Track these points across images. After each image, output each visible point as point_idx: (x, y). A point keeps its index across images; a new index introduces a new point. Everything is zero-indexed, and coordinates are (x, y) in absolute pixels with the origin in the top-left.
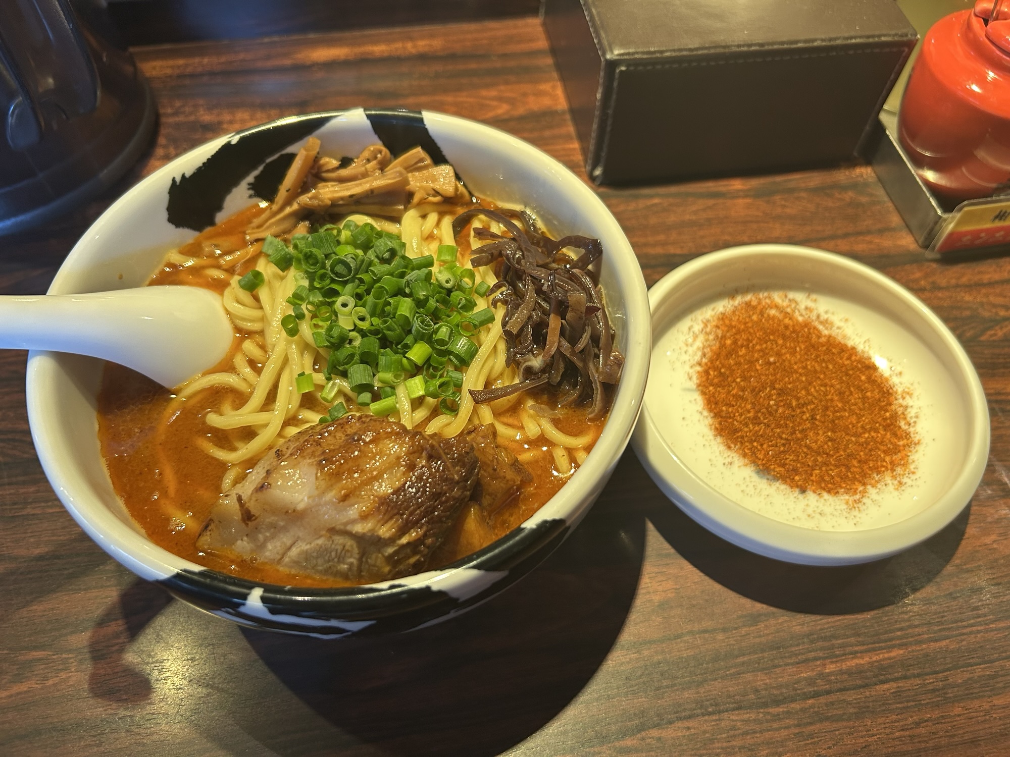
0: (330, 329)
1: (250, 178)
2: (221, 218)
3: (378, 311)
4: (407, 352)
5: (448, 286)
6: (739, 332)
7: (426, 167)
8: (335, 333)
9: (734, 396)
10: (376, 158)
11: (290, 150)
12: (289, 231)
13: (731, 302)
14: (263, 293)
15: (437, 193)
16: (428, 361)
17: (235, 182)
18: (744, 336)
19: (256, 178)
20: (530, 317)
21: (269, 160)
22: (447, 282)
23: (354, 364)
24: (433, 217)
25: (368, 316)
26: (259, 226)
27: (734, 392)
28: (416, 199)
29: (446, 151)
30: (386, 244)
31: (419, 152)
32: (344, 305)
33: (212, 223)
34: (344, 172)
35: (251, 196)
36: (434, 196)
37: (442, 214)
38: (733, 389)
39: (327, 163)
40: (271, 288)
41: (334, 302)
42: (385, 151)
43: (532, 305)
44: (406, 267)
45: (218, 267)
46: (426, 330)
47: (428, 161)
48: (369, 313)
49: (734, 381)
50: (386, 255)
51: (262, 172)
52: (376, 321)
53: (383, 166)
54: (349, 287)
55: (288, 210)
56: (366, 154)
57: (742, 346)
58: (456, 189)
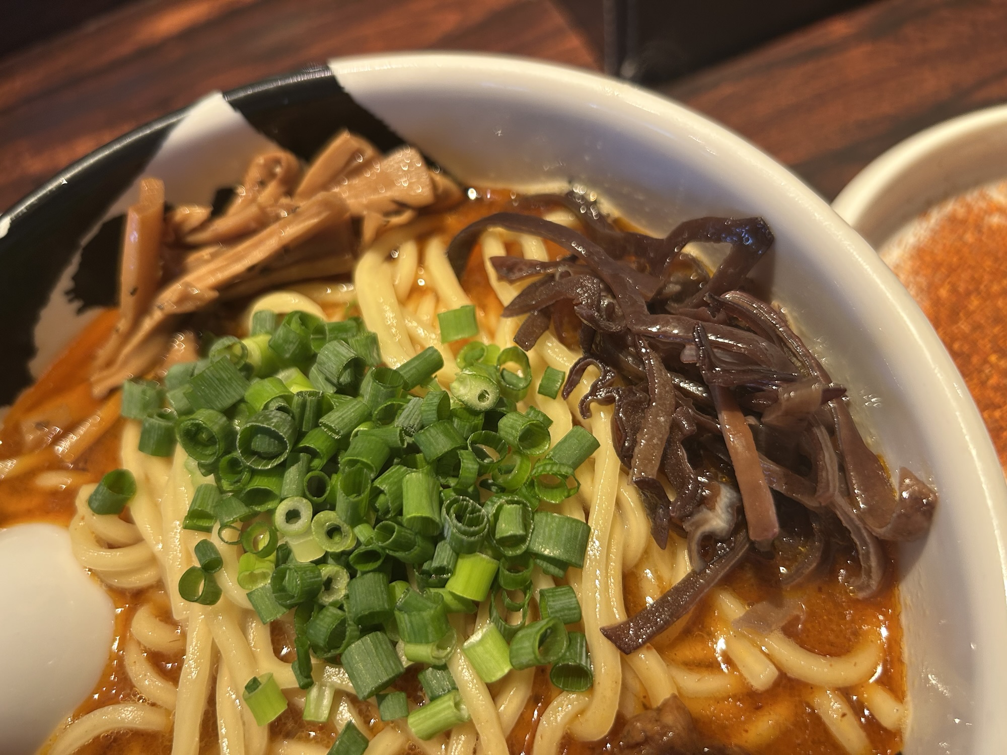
0: (279, 577)
1: (65, 281)
2: (38, 366)
3: (362, 511)
4: (447, 580)
5: (486, 404)
6: (952, 270)
7: (368, 164)
8: (294, 583)
9: (996, 388)
10: (272, 175)
11: (114, 211)
12: (158, 362)
13: (925, 225)
14: (140, 509)
15: (401, 206)
16: (495, 586)
17: (40, 299)
18: (965, 276)
19: (75, 278)
20: (675, 426)
21: (85, 240)
22: (482, 397)
23: (349, 645)
24: (407, 254)
25: (346, 528)
26: (109, 364)
27: (993, 381)
28: (369, 230)
29: (396, 123)
30: (337, 354)
31: (346, 142)
32: (293, 516)
33: (26, 380)
34: (225, 224)
35: (80, 311)
36: (397, 213)
37: (422, 240)
38: (988, 378)
39: (187, 217)
40: (152, 493)
41: (271, 512)
42: (286, 157)
43: (670, 400)
44: (392, 395)
45: (56, 465)
46: (473, 534)
47: (369, 151)
48: (345, 521)
49: (985, 361)
50: (345, 378)
51: (82, 265)
52: (364, 532)
53: (290, 185)
54: (292, 474)
55: (148, 324)
56: (254, 173)
57: (968, 294)
58: (434, 185)
